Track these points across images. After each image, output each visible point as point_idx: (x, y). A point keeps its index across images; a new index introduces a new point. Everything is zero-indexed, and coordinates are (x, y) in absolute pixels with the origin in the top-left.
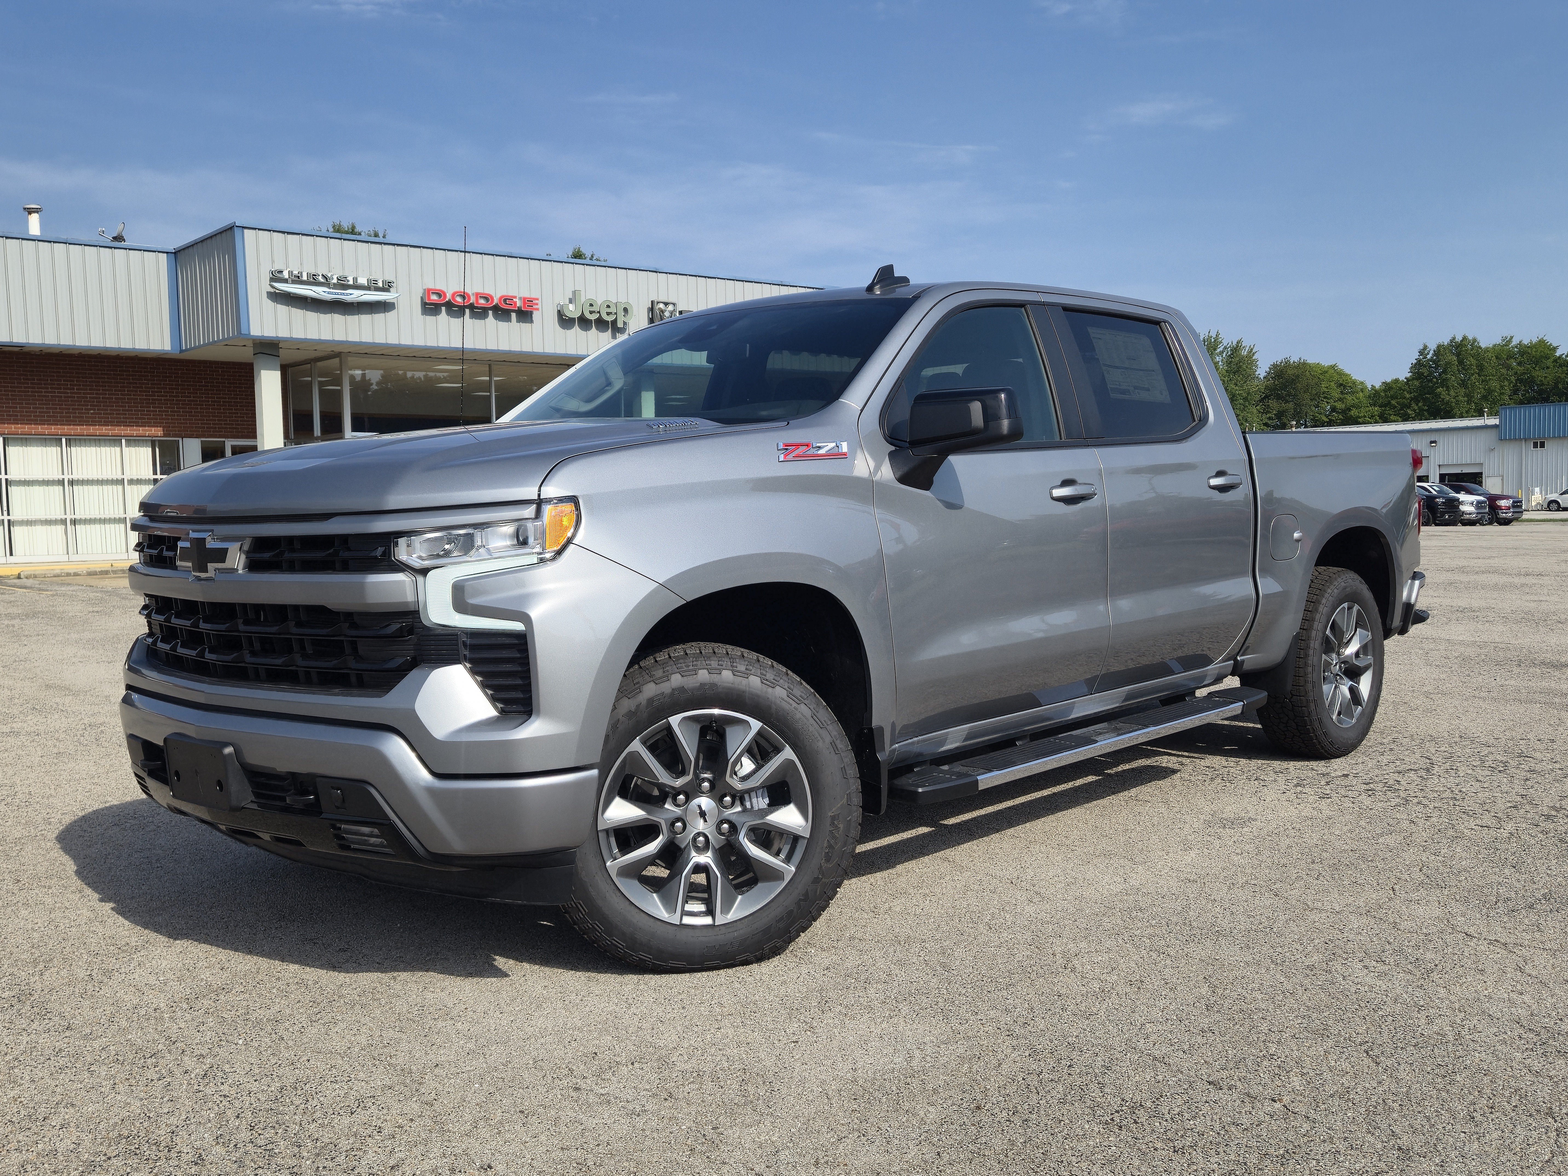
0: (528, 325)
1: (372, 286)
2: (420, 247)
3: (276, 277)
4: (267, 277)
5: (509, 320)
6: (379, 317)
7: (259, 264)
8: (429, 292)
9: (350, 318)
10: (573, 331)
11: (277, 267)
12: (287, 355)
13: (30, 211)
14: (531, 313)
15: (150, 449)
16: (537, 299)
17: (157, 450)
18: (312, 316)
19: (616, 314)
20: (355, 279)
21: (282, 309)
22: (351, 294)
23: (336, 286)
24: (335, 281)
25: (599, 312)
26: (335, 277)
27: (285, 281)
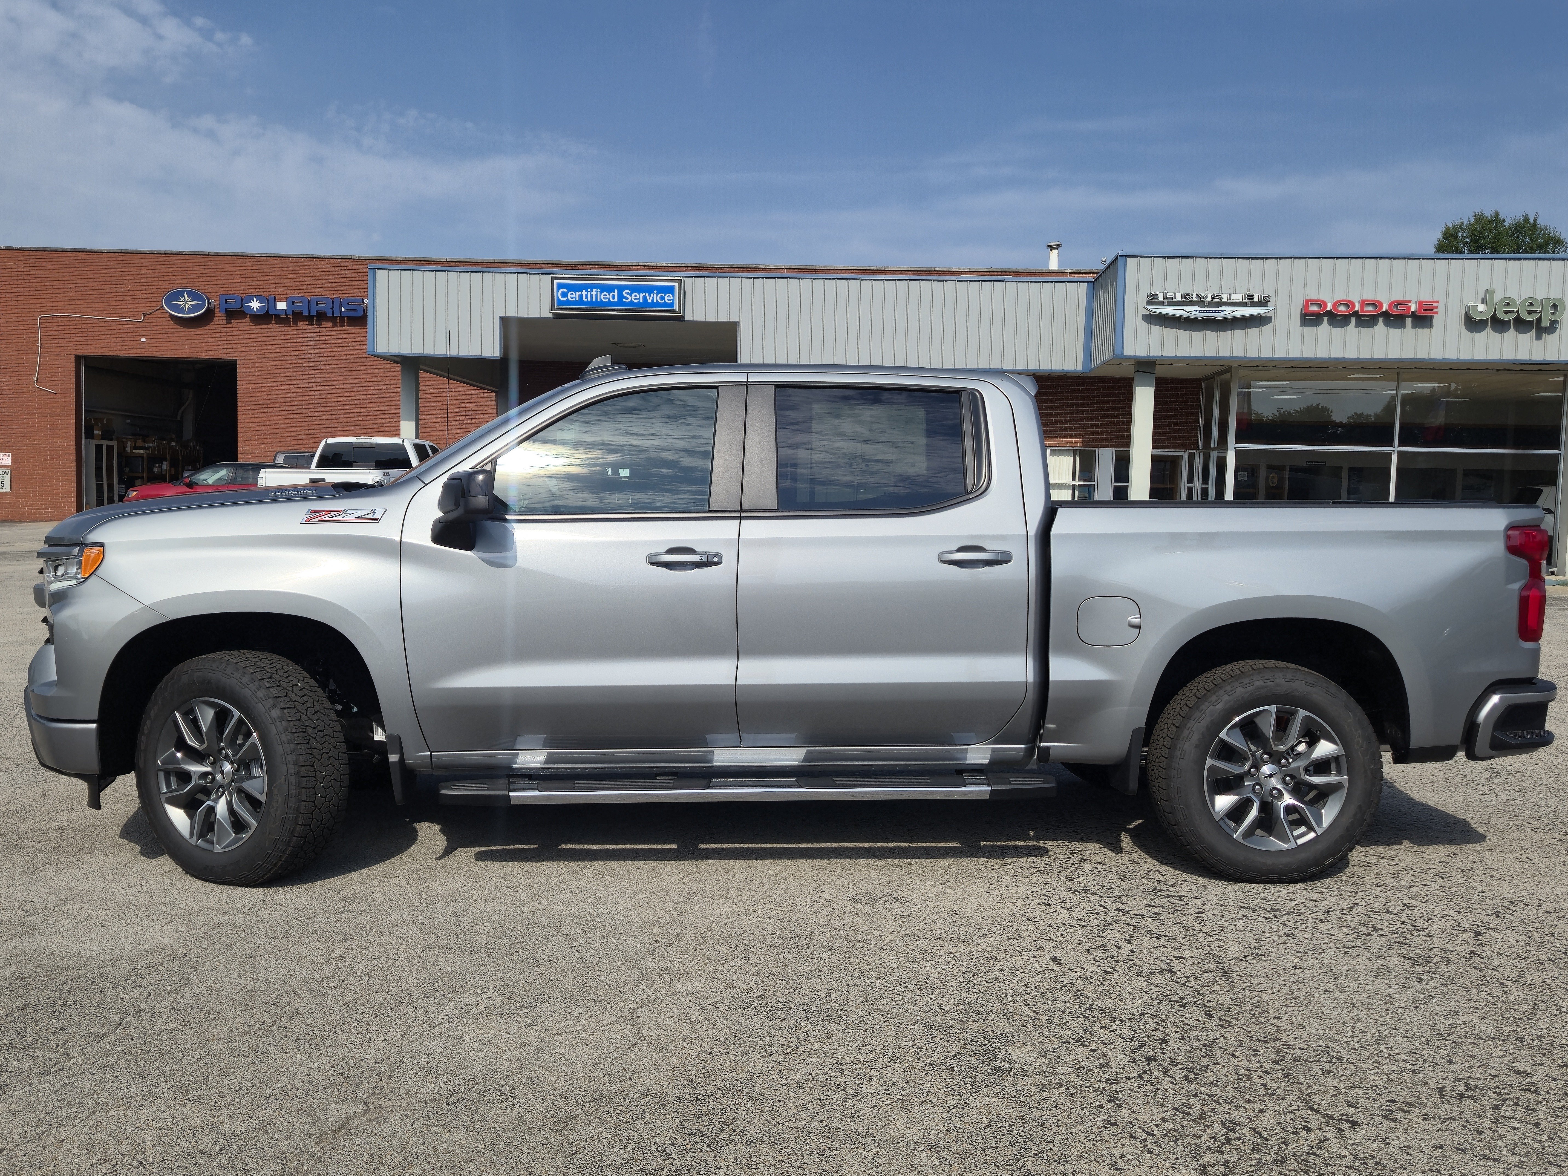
0: (1426, 331)
1: (1248, 301)
2: (1305, 258)
3: (1152, 300)
4: (1143, 300)
5: (1403, 325)
6: (1253, 332)
7: (1138, 289)
8: (1308, 303)
9: (1223, 334)
10: (1484, 334)
11: (1154, 291)
12: (1161, 371)
13: (1052, 248)
14: (1431, 317)
15: (1071, 458)
16: (1438, 302)
17: (1078, 459)
18: (1184, 335)
19: (1541, 312)
20: (1230, 296)
21: (1156, 330)
22: (1223, 311)
23: (1211, 304)
24: (1209, 299)
25: (1518, 311)
26: (1209, 296)
27: (1161, 303)
